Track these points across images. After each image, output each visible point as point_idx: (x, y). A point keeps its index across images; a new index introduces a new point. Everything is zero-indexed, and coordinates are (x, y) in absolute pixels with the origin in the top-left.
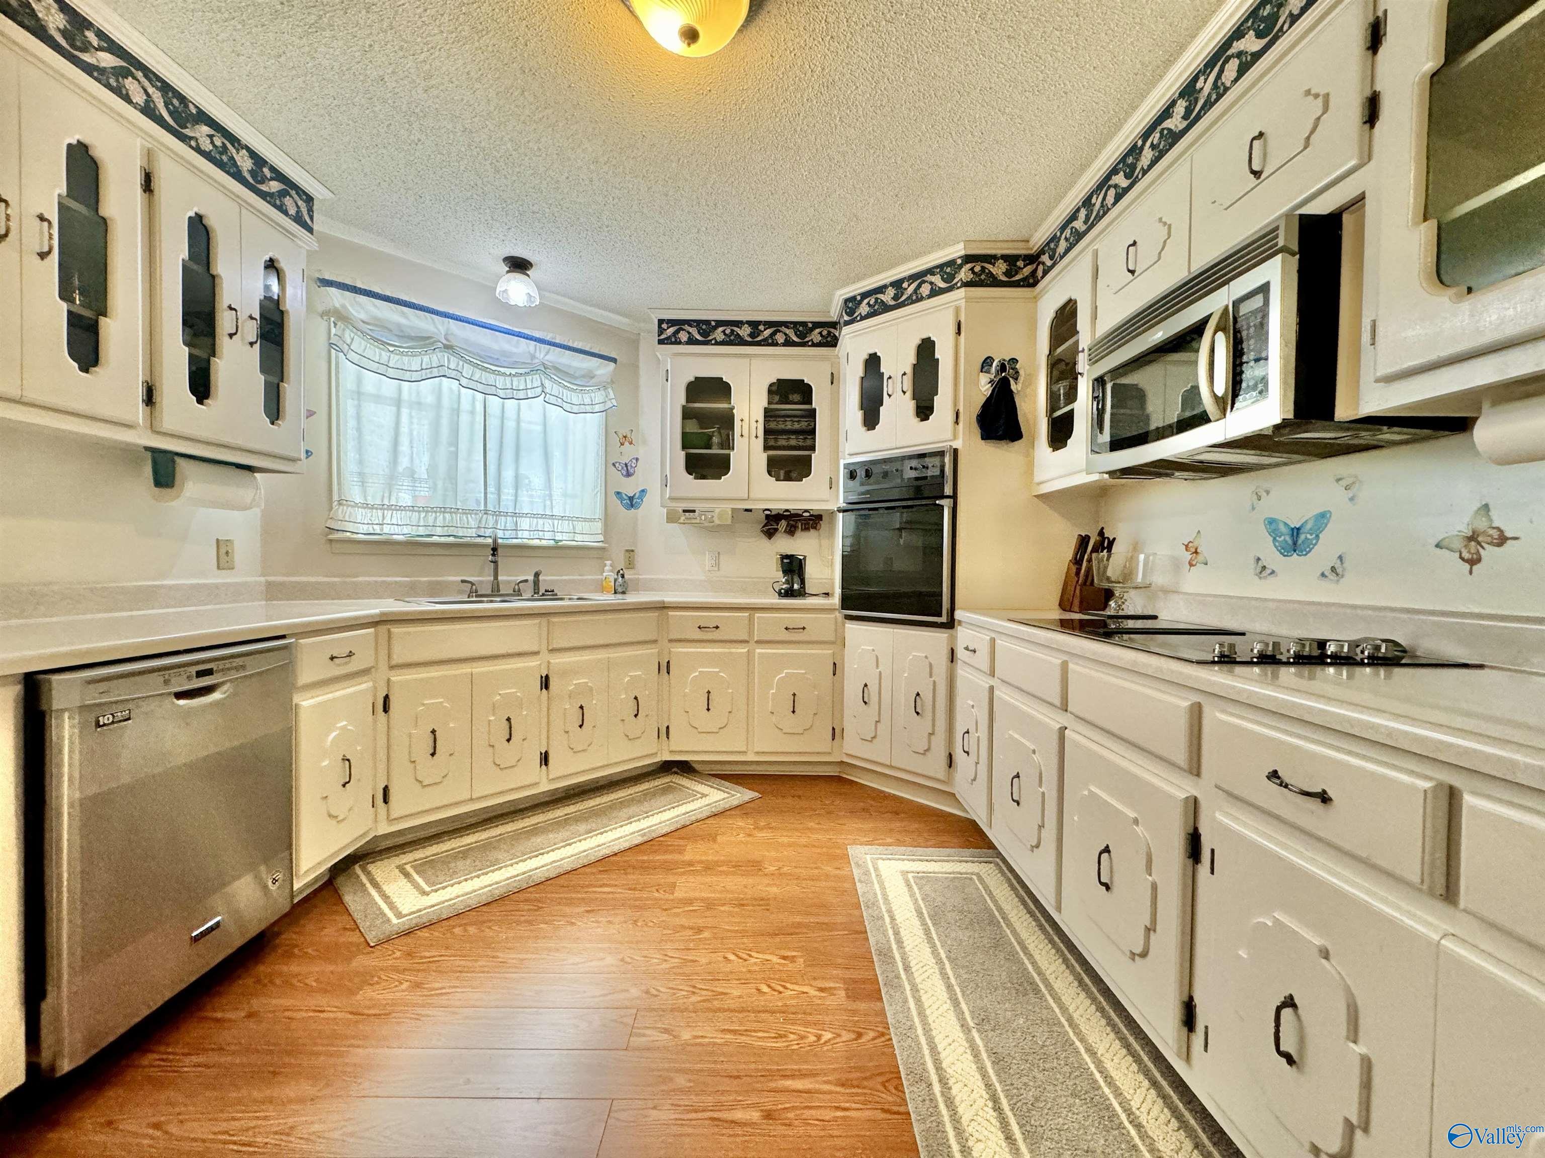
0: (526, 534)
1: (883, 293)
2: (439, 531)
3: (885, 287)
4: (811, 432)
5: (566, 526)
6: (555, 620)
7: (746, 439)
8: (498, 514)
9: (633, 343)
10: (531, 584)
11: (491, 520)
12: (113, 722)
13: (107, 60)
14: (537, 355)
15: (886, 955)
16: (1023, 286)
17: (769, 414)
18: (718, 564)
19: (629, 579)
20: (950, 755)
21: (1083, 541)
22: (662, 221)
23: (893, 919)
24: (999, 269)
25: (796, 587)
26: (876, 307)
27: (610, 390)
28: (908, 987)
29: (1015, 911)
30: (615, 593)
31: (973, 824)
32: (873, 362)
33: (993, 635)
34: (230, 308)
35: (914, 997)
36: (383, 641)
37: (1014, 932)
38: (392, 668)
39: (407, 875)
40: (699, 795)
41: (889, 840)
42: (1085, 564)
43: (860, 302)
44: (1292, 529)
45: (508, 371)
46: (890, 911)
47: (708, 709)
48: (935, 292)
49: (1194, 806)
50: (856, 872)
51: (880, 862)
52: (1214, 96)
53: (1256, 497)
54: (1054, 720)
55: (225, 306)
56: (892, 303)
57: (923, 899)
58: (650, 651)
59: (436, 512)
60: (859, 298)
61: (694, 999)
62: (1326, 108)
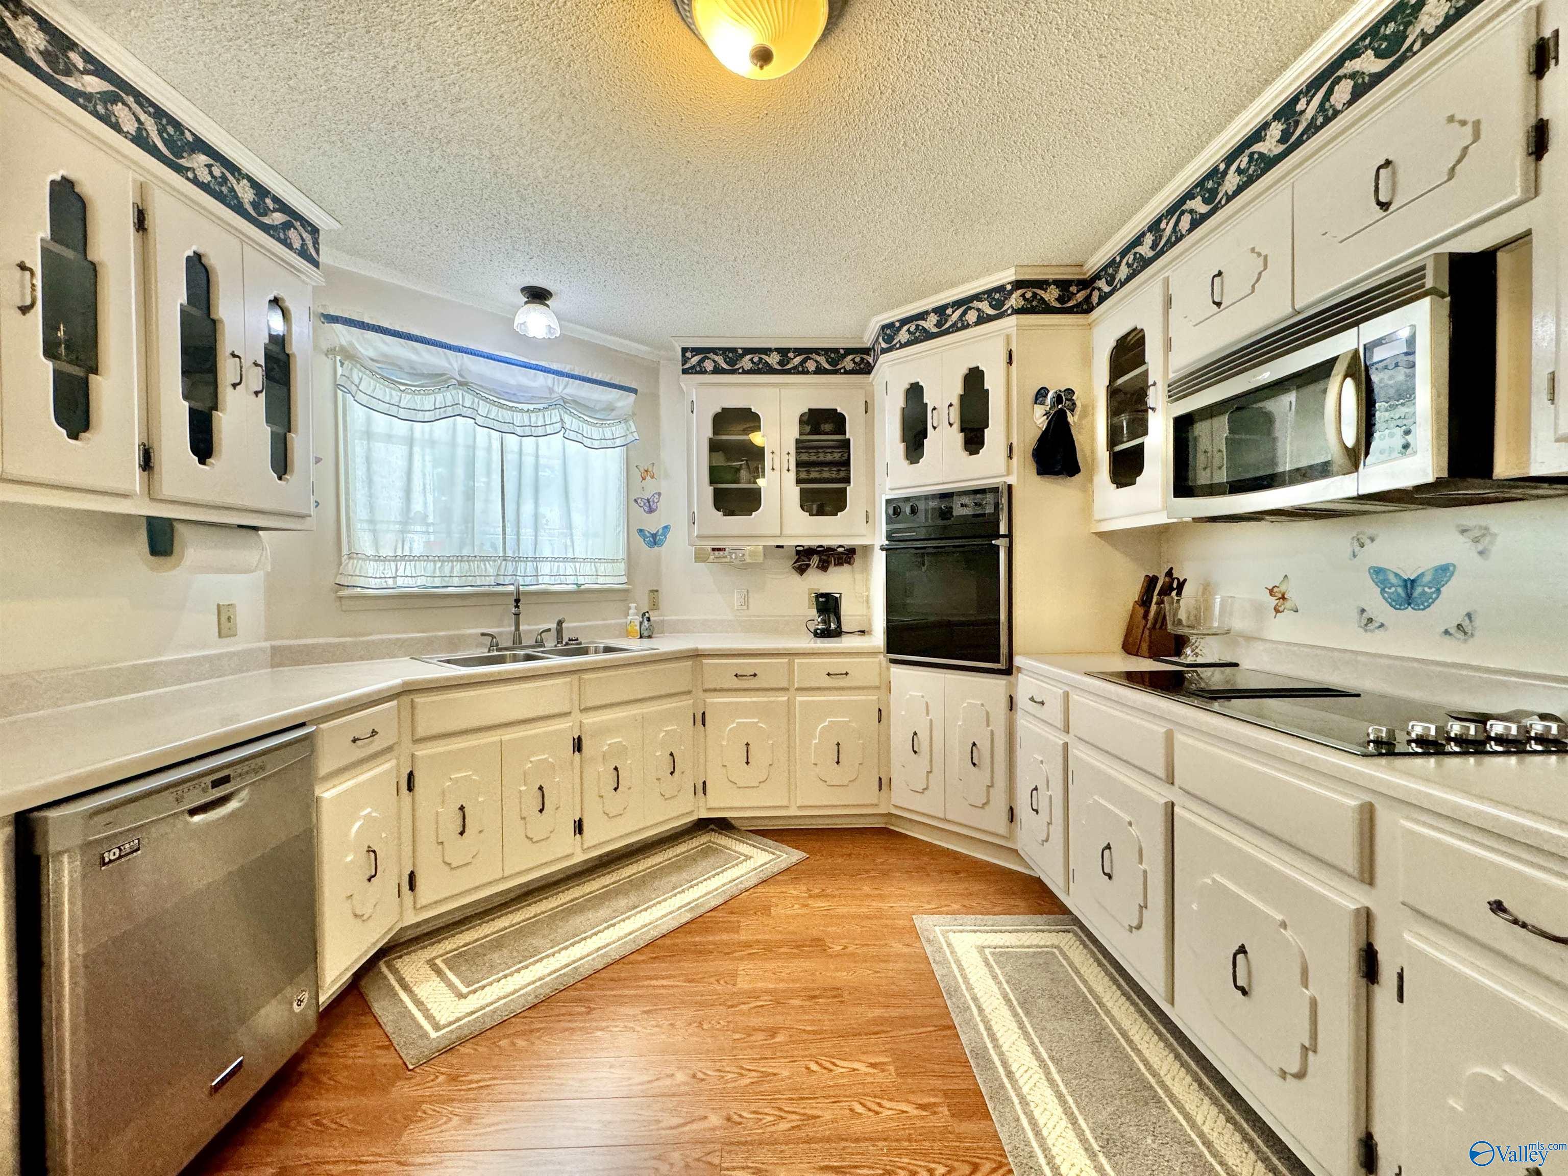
0: (547, 579)
1: (925, 319)
2: (456, 581)
3: (927, 313)
4: (846, 463)
5: (588, 568)
6: (586, 676)
7: (777, 472)
8: (517, 559)
9: (652, 371)
10: (554, 633)
11: (510, 567)
12: (120, 857)
13: (93, 84)
14: (556, 388)
15: (982, 1054)
16: (1077, 313)
17: (801, 446)
18: (746, 603)
19: (655, 621)
20: (1011, 809)
21: (1151, 581)
22: (697, 249)
23: (980, 1010)
24: (1051, 295)
25: (833, 626)
26: (917, 334)
27: (631, 423)
28: (1016, 1100)
29: (1109, 995)
30: (641, 637)
31: (1039, 881)
32: (915, 392)
33: (1067, 689)
34: (234, 355)
35: (1025, 1113)
36: (406, 714)
37: (1113, 1020)
38: (416, 741)
39: (439, 972)
40: (743, 858)
41: (955, 907)
42: (1154, 608)
43: (899, 329)
44: (1405, 581)
45: (526, 407)
46: (975, 999)
47: (747, 763)
48: (983, 319)
49: (1367, 918)
50: (928, 949)
51: (951, 935)
52: (1320, 120)
53: (1356, 544)
54: (1160, 795)
55: (228, 352)
56: (935, 330)
57: (1008, 982)
58: (686, 703)
59: (452, 561)
60: (897, 324)
61: (783, 1126)
62: (1477, 137)
